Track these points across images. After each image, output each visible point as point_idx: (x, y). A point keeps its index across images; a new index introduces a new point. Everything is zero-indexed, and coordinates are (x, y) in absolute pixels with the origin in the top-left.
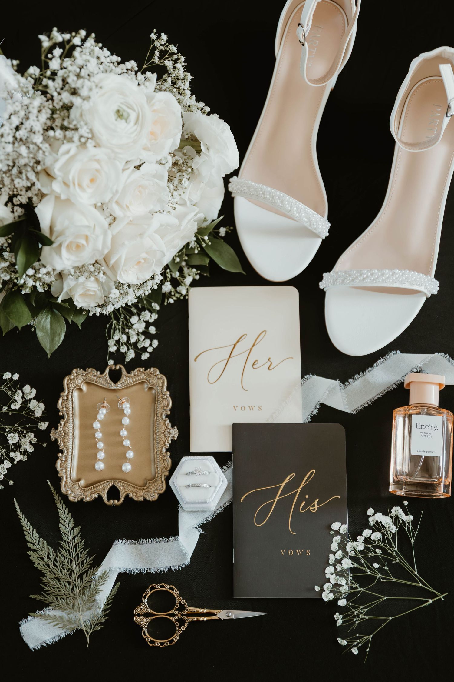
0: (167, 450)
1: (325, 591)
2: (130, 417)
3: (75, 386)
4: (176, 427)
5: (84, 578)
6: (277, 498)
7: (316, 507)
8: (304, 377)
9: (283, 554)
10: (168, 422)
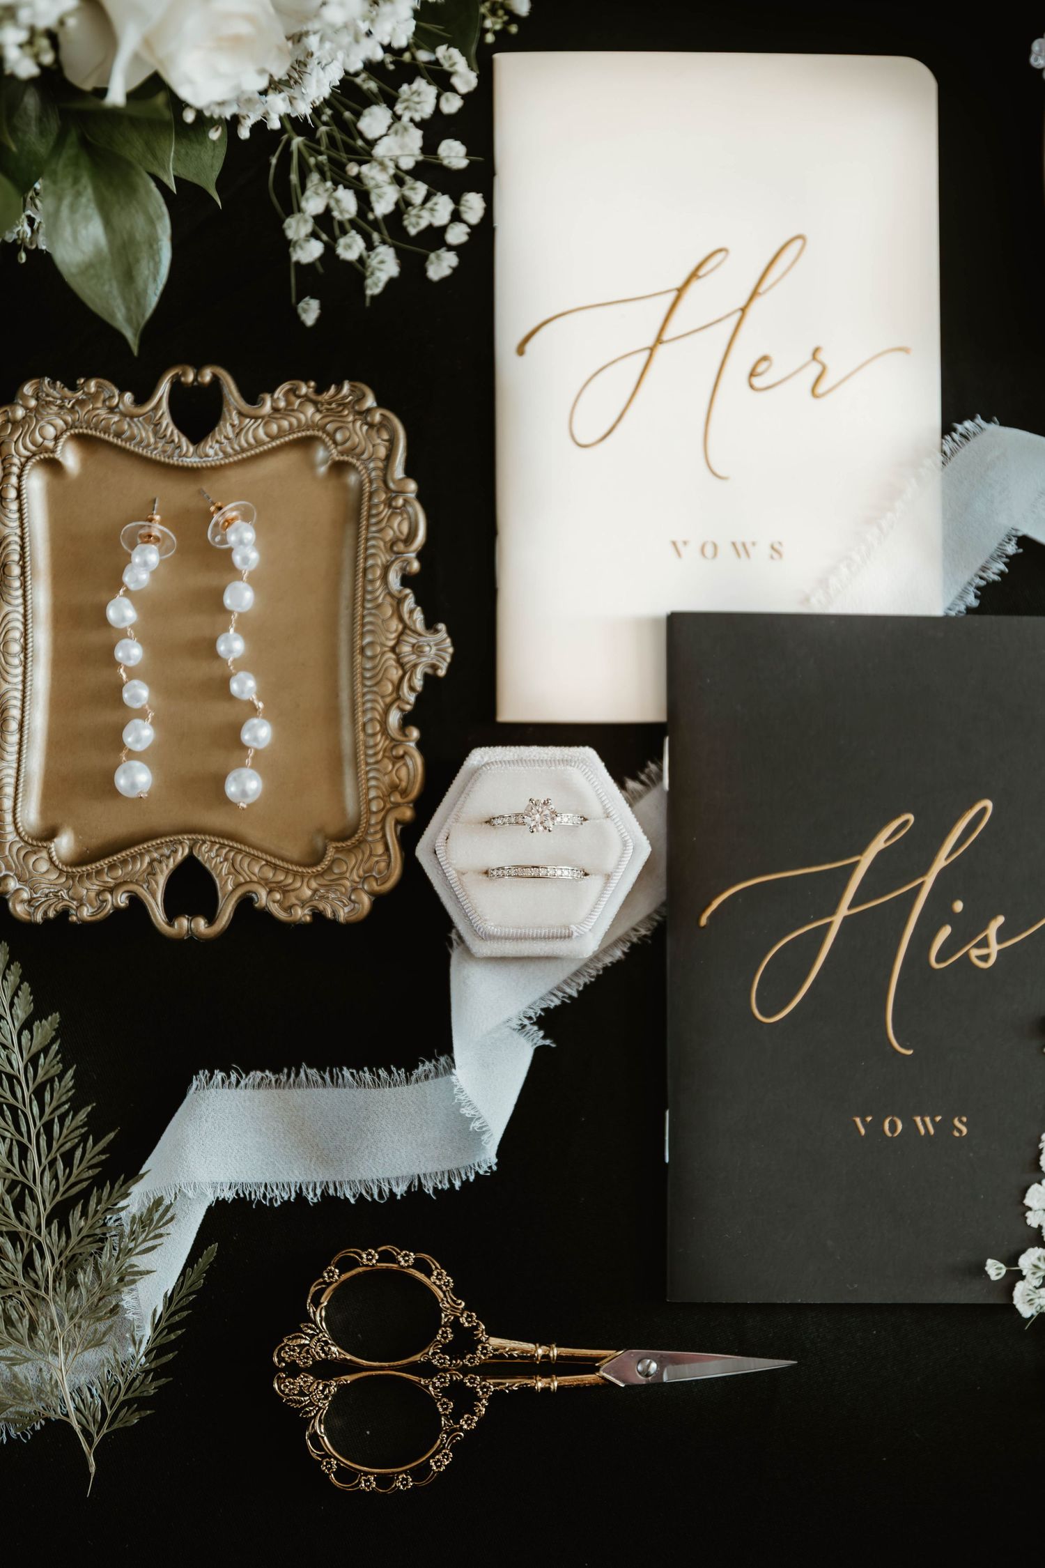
0: (407, 720)
1: (1023, 1278)
2: (255, 581)
3: (33, 448)
4: (442, 627)
5: (76, 1221)
6: (843, 911)
7: (994, 948)
8: (955, 430)
9: (863, 1131)
10: (413, 605)
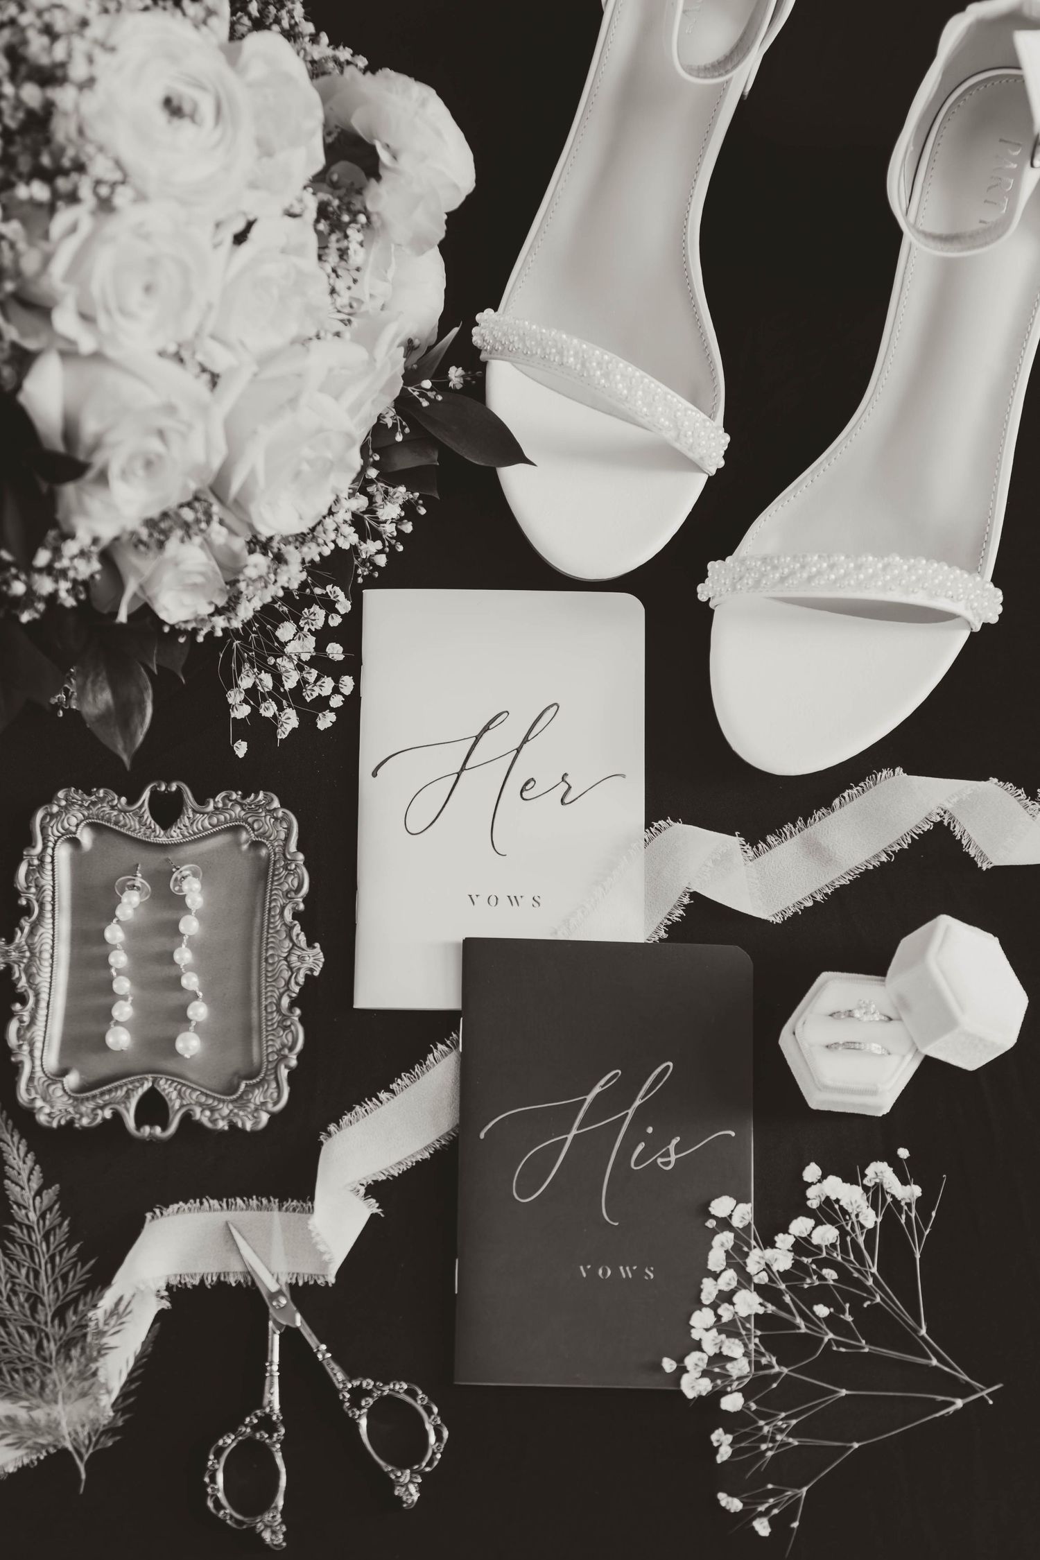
0: (293, 1003)
1: (687, 1372)
2: (199, 916)
3: (63, 831)
4: (317, 945)
5: (71, 1317)
6: (574, 1132)
7: (673, 1158)
8: (652, 826)
9: (584, 1275)
10: (299, 932)
